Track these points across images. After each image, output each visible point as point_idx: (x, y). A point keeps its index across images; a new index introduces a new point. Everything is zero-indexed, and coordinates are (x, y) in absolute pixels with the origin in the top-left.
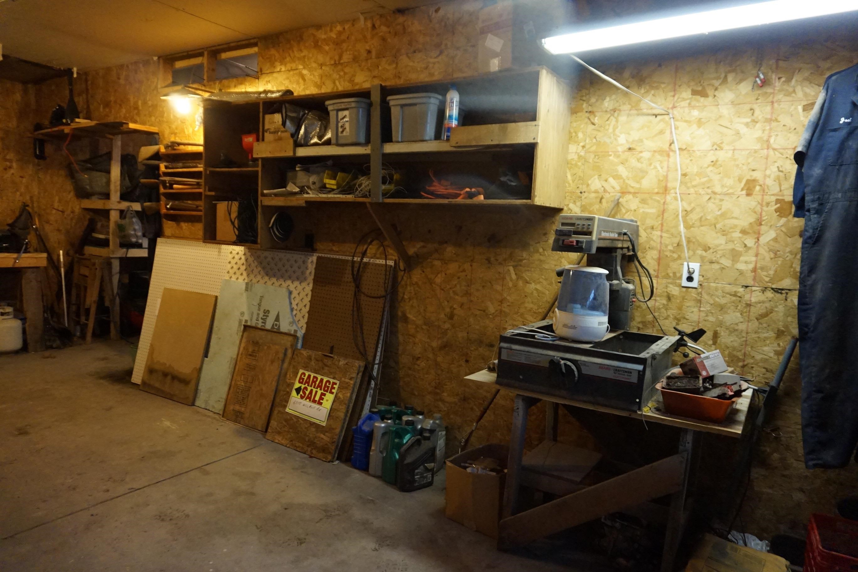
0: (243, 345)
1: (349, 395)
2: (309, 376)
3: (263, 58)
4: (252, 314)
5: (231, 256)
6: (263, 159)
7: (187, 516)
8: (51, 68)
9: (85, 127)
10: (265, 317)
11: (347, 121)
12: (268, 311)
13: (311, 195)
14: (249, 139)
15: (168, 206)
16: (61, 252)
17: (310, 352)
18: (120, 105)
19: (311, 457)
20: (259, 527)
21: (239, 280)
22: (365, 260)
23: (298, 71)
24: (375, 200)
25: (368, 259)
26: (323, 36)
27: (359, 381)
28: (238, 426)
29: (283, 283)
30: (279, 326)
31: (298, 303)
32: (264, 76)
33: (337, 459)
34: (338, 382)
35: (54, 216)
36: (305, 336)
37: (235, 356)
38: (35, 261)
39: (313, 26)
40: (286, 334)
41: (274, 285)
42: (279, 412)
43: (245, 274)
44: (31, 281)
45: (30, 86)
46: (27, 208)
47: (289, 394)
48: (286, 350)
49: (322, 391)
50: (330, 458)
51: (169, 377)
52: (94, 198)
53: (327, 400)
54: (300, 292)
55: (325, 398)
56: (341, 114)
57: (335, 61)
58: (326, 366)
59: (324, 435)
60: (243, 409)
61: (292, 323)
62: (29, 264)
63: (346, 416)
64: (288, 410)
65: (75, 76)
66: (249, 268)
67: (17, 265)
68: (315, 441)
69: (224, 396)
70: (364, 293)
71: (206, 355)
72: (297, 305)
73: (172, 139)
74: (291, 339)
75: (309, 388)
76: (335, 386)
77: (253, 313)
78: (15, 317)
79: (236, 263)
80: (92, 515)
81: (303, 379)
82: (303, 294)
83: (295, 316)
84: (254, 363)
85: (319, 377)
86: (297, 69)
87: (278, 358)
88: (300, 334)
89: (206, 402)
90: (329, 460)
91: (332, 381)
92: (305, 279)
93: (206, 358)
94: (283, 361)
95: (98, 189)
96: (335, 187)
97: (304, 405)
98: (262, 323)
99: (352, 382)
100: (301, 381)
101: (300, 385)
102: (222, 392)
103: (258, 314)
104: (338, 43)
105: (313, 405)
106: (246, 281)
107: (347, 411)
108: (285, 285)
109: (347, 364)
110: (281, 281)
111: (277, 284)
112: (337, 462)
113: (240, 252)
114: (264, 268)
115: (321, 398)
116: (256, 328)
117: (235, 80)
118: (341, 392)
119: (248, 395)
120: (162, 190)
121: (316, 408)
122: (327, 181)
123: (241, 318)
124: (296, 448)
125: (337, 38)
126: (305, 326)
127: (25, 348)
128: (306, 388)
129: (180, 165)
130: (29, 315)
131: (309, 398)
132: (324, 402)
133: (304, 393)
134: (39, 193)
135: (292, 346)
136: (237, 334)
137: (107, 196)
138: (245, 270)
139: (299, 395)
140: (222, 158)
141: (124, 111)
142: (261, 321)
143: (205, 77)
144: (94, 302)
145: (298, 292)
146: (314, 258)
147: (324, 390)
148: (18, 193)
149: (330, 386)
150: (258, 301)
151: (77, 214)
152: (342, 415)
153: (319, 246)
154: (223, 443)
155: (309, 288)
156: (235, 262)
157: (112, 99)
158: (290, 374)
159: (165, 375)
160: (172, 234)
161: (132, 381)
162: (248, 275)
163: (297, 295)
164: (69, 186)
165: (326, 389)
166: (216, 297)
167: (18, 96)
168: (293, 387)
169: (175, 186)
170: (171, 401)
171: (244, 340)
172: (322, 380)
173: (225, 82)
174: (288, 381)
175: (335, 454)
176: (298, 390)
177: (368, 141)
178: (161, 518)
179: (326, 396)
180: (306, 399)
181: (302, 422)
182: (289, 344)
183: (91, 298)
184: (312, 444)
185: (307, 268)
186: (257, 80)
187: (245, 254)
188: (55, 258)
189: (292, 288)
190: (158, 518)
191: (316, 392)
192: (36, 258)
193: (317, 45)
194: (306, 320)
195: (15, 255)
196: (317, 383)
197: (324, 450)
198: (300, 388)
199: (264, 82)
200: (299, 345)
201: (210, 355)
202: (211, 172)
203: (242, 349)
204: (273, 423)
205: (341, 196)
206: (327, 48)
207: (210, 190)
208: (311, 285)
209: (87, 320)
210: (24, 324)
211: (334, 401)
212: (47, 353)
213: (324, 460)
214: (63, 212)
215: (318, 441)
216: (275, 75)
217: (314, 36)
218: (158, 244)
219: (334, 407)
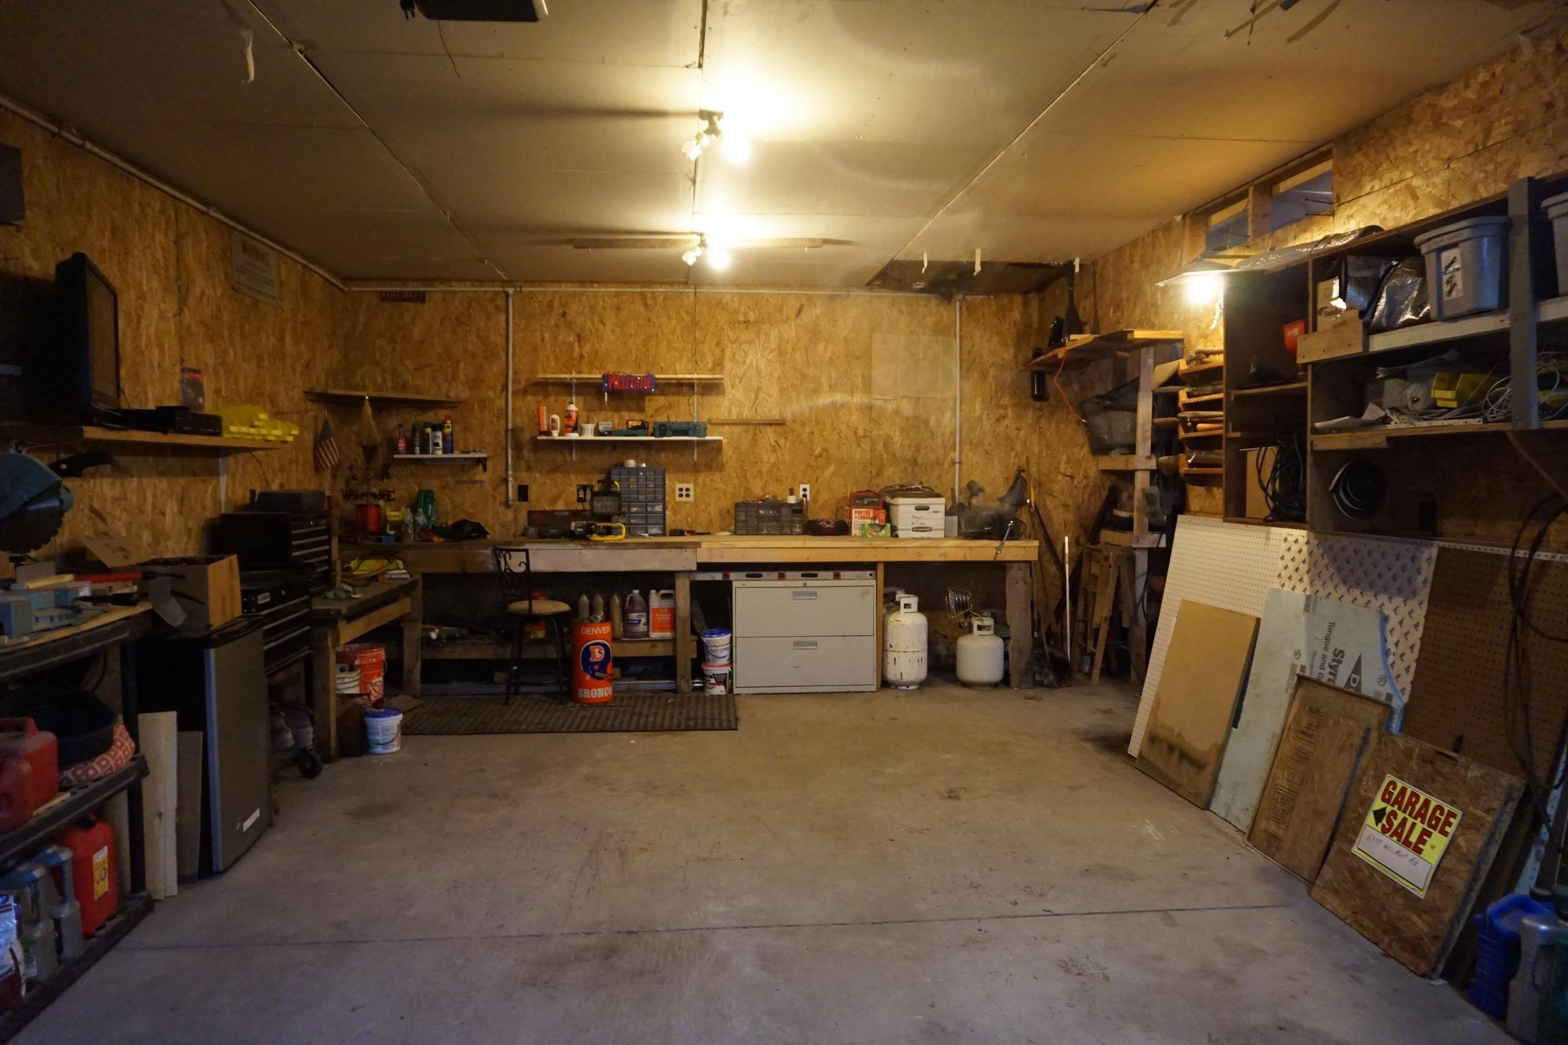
0: (1294, 711)
1: (1479, 844)
2: (1403, 790)
3: (1341, 175)
4: (1314, 655)
5: (1284, 546)
6: (1315, 364)
7: (1106, 978)
8: (1048, 266)
9: (1085, 345)
10: (1335, 663)
11: (1458, 269)
12: (1342, 652)
13: (1398, 425)
14: (1293, 331)
15: (1190, 461)
16: (1067, 538)
17: (1412, 742)
18: (1135, 304)
19: (1387, 955)
20: (1214, 1038)
21: (1296, 591)
22: (1542, 555)
23: (1404, 184)
24: (1520, 426)
25: (1549, 555)
26: (1451, 104)
27: (1507, 819)
28: (1269, 862)
29: (1373, 600)
30: (1360, 684)
31: (1398, 641)
32: (1342, 207)
33: (1444, 976)
34: (1459, 813)
35: (1060, 484)
36: (1407, 709)
37: (1278, 732)
38: (1022, 552)
39: (1428, 90)
40: (1368, 699)
41: (1355, 602)
42: (1340, 850)
43: (1306, 578)
44: (1017, 582)
45: (1031, 296)
46: (1022, 474)
47: (1361, 819)
48: (1368, 730)
49: (1426, 826)
50: (1424, 967)
51: (1176, 754)
52: (1115, 454)
53: (1433, 847)
54: (1403, 620)
55: (1430, 841)
56: (1446, 256)
57: (1477, 145)
58: (1439, 774)
59: (1419, 917)
60: (1281, 832)
61: (1383, 680)
62: (1016, 556)
63: (1470, 888)
64: (1356, 849)
65: (1077, 270)
66: (1313, 569)
67: (999, 558)
68: (1400, 925)
69: (1254, 802)
70: (1534, 629)
71: (1235, 723)
72: (1397, 644)
73: (1201, 347)
74: (1378, 710)
75: (1401, 815)
76: (1452, 820)
77: (1315, 653)
78: (997, 633)
79: (1293, 559)
80: (980, 930)
81: (1391, 794)
82: (1408, 624)
83: (1392, 665)
84: (1308, 748)
85: (1423, 796)
86: (1402, 181)
87: (1352, 745)
88: (1398, 703)
89: (1228, 809)
90: (1422, 972)
91: (1447, 808)
92: (1414, 593)
93: (1234, 729)
94: (1361, 751)
95: (1119, 439)
96: (1454, 404)
97: (1386, 847)
98: (1331, 673)
99: (1490, 819)
100: (1387, 797)
101: (1383, 805)
102: (1252, 793)
103: (1324, 657)
104: (1479, 109)
105: (1404, 850)
106: (1308, 593)
107: (1475, 880)
108: (1375, 604)
109: (1482, 777)
110: (1369, 596)
111: (1361, 600)
112: (1441, 982)
113: (1300, 539)
114: (1339, 570)
115: (1421, 840)
116: (1318, 683)
117: (1295, 226)
118: (1464, 834)
119: (1293, 808)
120: (1182, 434)
121: (1409, 858)
122: (1437, 394)
123: (1295, 662)
124: (1362, 929)
125: (1478, 98)
126: (1409, 688)
127: (1006, 681)
128: (1394, 814)
129: (1209, 388)
130: (1013, 631)
131: (1397, 834)
132: (1426, 848)
133: (1390, 822)
134: (1041, 451)
135: (1380, 724)
136: (1287, 690)
137: (1131, 449)
138: (1308, 572)
139: (1380, 825)
140: (1253, 370)
141: (1138, 311)
142: (1328, 670)
143: (1250, 233)
144: (1106, 619)
145: (1400, 619)
146: (1434, 552)
147: (1430, 825)
148: (1013, 453)
149: (1443, 818)
150: (1325, 633)
151: (1092, 479)
152: (1459, 884)
153: (1448, 525)
154: (1225, 883)
155: (1420, 614)
156: (1291, 557)
157: (1124, 295)
158: (1368, 781)
159: (1171, 748)
160: (1200, 508)
161: (1129, 752)
162: (1312, 582)
163: (1398, 625)
164: (1082, 438)
165: (1433, 822)
166: (1258, 620)
167: (1017, 315)
168: (1370, 805)
169: (1200, 426)
170: (1174, 795)
171: (1296, 704)
172: (1427, 803)
173: (1280, 233)
174: (1362, 792)
175: (1438, 961)
176: (1379, 815)
177: (1504, 305)
178: (1066, 967)
179: (1433, 836)
180: (1391, 836)
181: (1378, 879)
182: (1374, 722)
183: (1102, 611)
184: (1392, 929)
185: (1419, 572)
186: (1331, 218)
187: (1308, 543)
188: (1059, 549)
189: (1388, 610)
190: (1064, 964)
191: (1414, 825)
192: (1024, 548)
193: (1439, 125)
194: (1410, 677)
195: (997, 543)
196: (1418, 806)
197: (1414, 947)
198: (1383, 810)
199: (1344, 219)
200: (1395, 725)
201: (1242, 722)
202: (1237, 397)
203: (1291, 718)
204: (1328, 872)
205: (1461, 422)
206: (1459, 123)
207: (1234, 430)
208: (1425, 605)
209: (1095, 647)
210: (1006, 646)
211: (1447, 852)
212: (1031, 692)
213: (1413, 968)
214: (1072, 477)
215: (1405, 927)
216: (1362, 201)
217: (1433, 106)
218: (1178, 525)
219: (1444, 864)
